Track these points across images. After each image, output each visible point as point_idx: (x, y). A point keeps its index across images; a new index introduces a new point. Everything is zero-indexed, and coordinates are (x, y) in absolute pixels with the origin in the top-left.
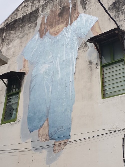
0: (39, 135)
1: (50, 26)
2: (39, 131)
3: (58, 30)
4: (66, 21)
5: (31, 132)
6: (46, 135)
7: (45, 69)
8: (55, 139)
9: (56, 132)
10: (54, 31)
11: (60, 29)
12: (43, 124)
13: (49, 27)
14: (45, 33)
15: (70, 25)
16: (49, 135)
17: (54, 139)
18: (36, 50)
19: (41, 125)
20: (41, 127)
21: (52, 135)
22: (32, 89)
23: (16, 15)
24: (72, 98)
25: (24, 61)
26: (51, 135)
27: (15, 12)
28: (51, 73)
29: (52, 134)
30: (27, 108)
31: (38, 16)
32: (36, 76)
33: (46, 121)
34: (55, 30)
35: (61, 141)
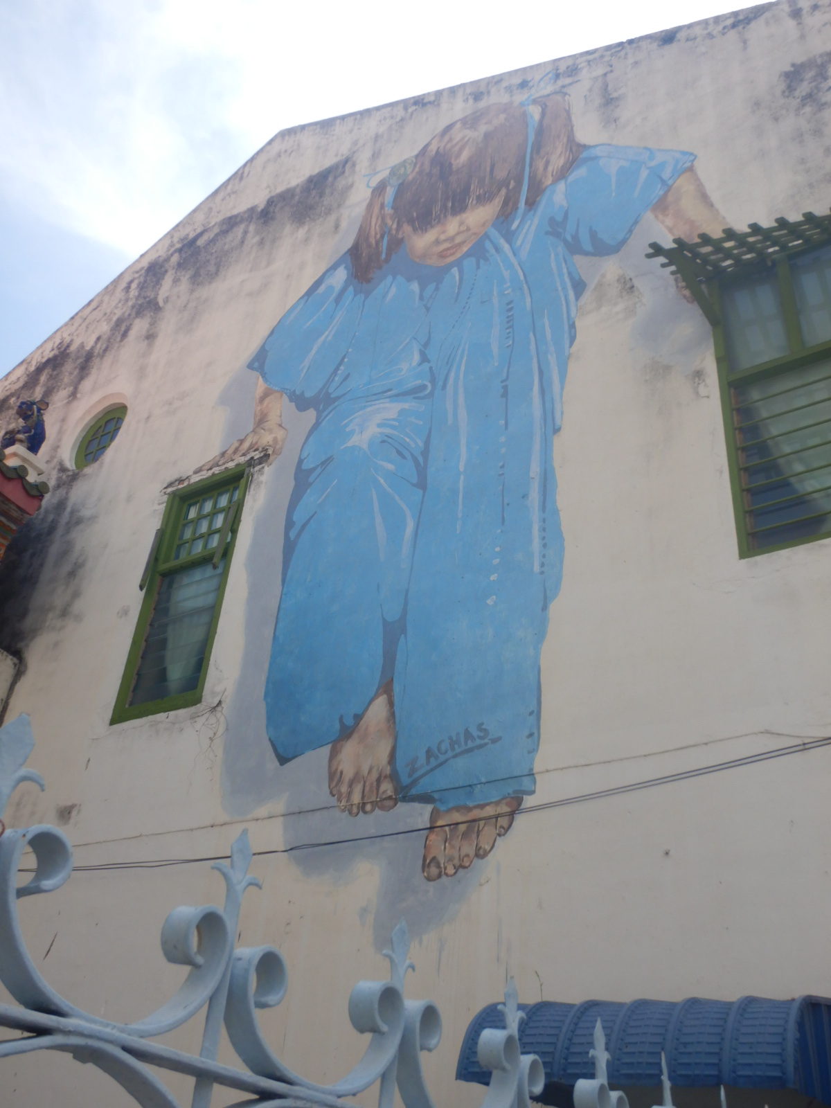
0: (334, 776)
1: (411, 221)
2: (334, 754)
3: (458, 233)
4: (503, 191)
5: (283, 760)
6: (375, 775)
7: (379, 426)
8: (436, 796)
9: (442, 758)
10: (437, 242)
11: (468, 229)
12: (358, 718)
13: (407, 228)
14: (383, 256)
15: (531, 204)
16: (394, 777)
17: (425, 798)
18: (330, 338)
19: (349, 721)
20: (346, 732)
21: (416, 775)
22: (299, 535)
23: (233, 196)
24: (542, 565)
25: (262, 399)
26: (410, 776)
27: (229, 187)
28: (416, 444)
29: (413, 770)
30: (268, 632)
31: (352, 185)
32: (323, 463)
33: (381, 702)
34: (443, 237)
35: (469, 809)
